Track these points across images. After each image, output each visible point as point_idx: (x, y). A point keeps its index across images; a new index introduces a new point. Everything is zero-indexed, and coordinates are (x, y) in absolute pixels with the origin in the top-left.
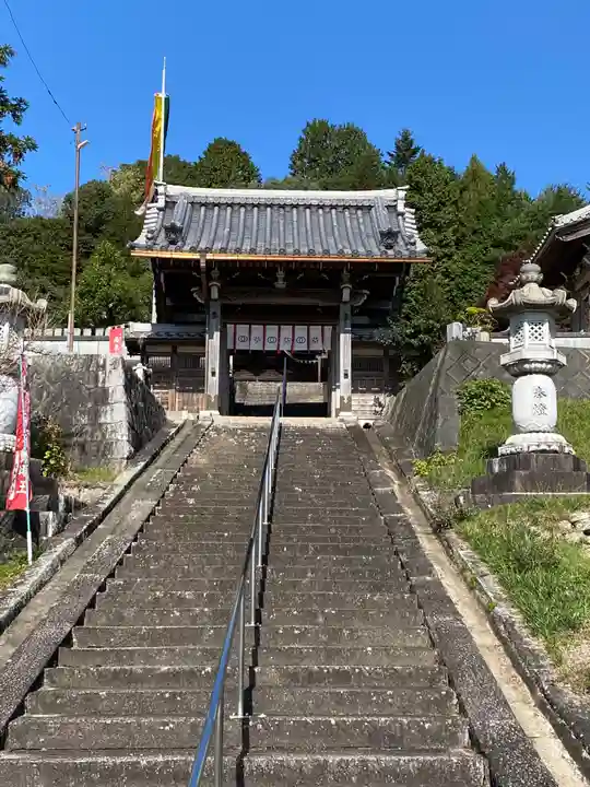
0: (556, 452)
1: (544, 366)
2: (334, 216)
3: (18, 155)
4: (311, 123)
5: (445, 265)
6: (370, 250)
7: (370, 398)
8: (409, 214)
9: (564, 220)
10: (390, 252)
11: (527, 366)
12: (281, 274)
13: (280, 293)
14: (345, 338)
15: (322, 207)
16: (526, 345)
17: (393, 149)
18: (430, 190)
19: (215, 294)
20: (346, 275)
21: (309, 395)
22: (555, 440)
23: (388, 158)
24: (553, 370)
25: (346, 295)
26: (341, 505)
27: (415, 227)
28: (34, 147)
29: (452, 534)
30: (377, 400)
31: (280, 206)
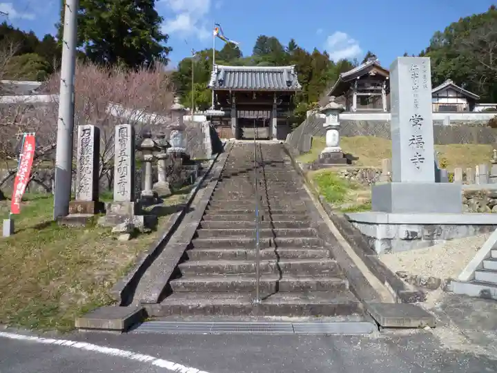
0: (338, 152)
1: (335, 127)
3: (167, 53)
8: (295, 74)
9: (344, 75)
10: (290, 88)
11: (330, 127)
12: (255, 95)
13: (255, 101)
16: (331, 121)
17: (288, 46)
19: (234, 101)
20: (275, 95)
22: (338, 149)
23: (286, 49)
24: (338, 128)
25: (275, 101)
28: (172, 50)
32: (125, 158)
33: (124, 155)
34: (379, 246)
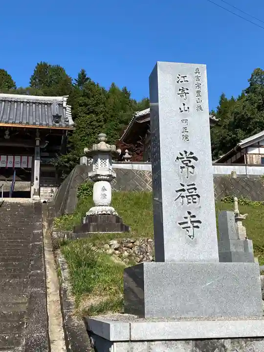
0: (109, 214)
1: (106, 177)
2: (34, 107)
4: (40, 63)
5: (99, 130)
6: (48, 123)
7: (49, 190)
8: (69, 108)
10: (57, 124)
11: (99, 177)
12: (7, 132)
14: (37, 162)
15: (29, 103)
16: (99, 168)
17: (77, 78)
18: (93, 97)
20: (38, 134)
21: (25, 188)
22: (109, 209)
23: (75, 82)
24: (110, 179)
25: (38, 143)
26: (15, 239)
27: (71, 114)
29: (59, 251)
30: (52, 190)
31: (9, 101)
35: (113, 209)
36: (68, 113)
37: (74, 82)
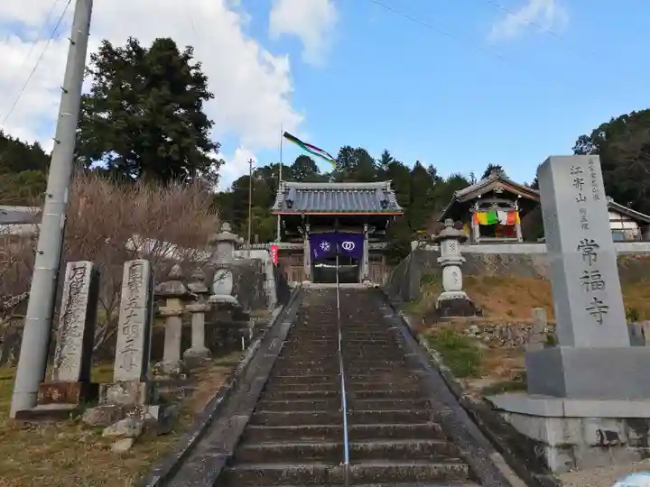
0: (462, 299)
1: (456, 262)
3: (218, 167)
6: (376, 209)
8: (393, 193)
9: (459, 193)
10: (385, 210)
11: (449, 263)
16: (449, 254)
17: (381, 158)
19: (308, 229)
22: (461, 294)
24: (460, 264)
25: (365, 229)
27: (395, 198)
28: (224, 163)
32: (136, 311)
33: (136, 307)
34: (553, 458)
35: (464, 293)
36: (392, 198)
37: (377, 162)
